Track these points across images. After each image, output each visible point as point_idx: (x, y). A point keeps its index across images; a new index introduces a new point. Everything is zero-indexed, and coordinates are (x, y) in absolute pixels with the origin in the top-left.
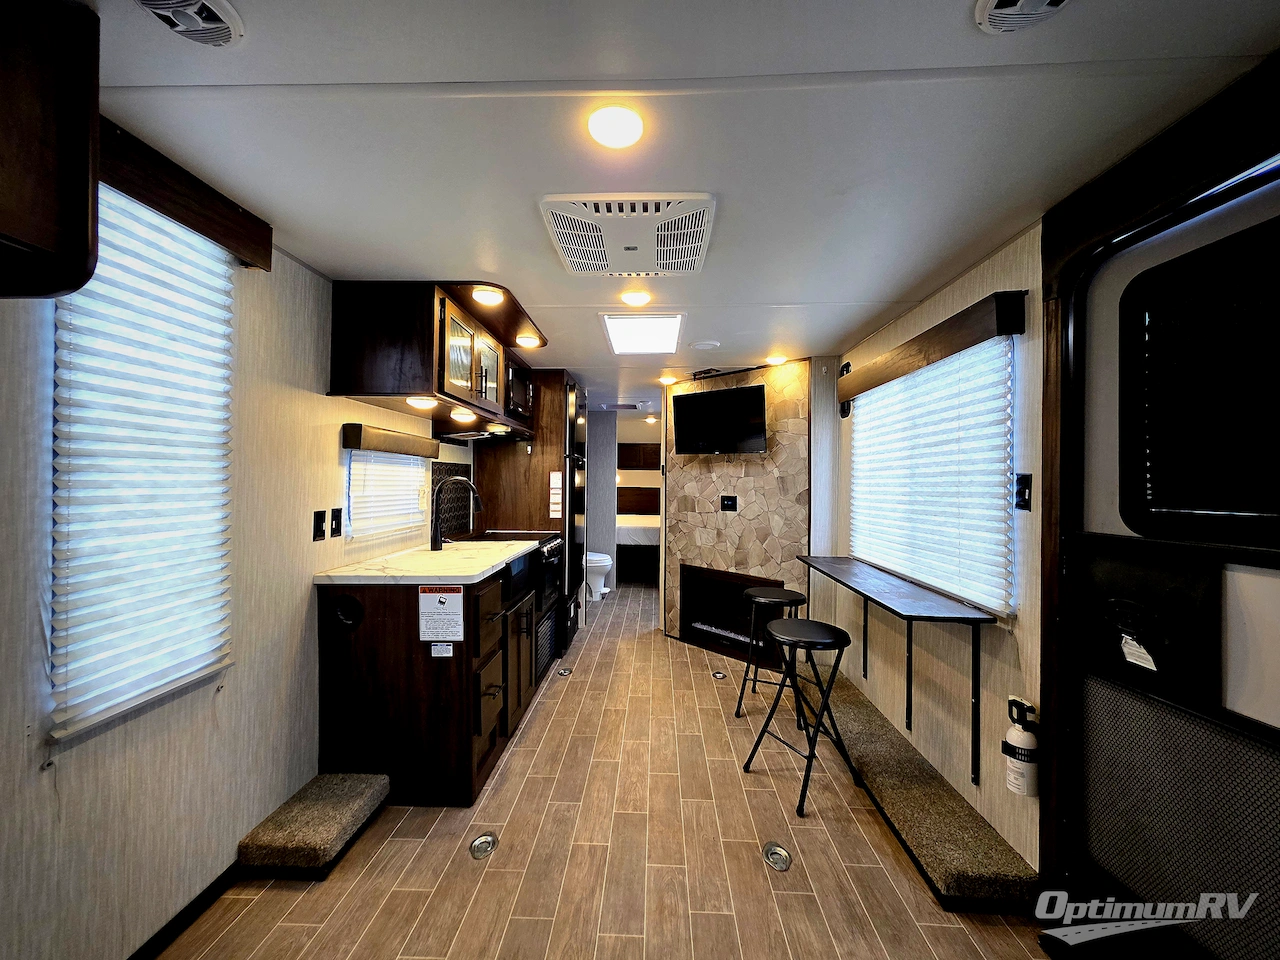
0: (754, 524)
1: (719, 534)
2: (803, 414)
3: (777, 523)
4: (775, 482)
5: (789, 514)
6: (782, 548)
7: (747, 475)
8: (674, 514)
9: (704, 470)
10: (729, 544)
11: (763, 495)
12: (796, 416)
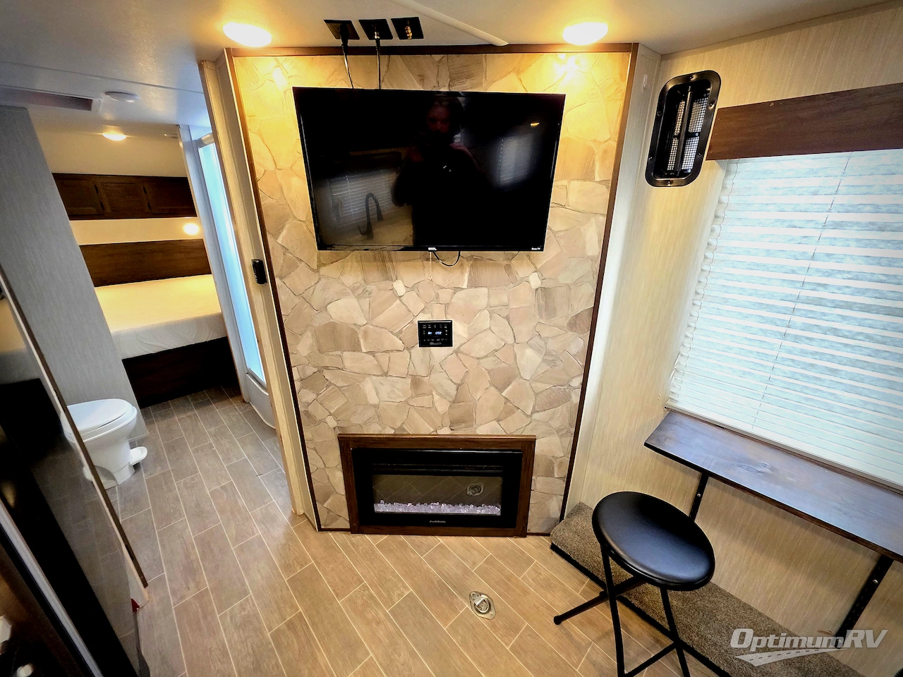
0: (488, 364)
1: (416, 382)
2: (602, 172)
3: (529, 360)
4: (531, 298)
5: (553, 345)
6: (536, 394)
7: (473, 284)
8: (309, 357)
9: (375, 275)
10: (436, 397)
11: (507, 318)
12: (587, 175)
